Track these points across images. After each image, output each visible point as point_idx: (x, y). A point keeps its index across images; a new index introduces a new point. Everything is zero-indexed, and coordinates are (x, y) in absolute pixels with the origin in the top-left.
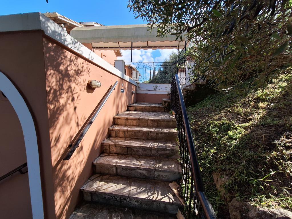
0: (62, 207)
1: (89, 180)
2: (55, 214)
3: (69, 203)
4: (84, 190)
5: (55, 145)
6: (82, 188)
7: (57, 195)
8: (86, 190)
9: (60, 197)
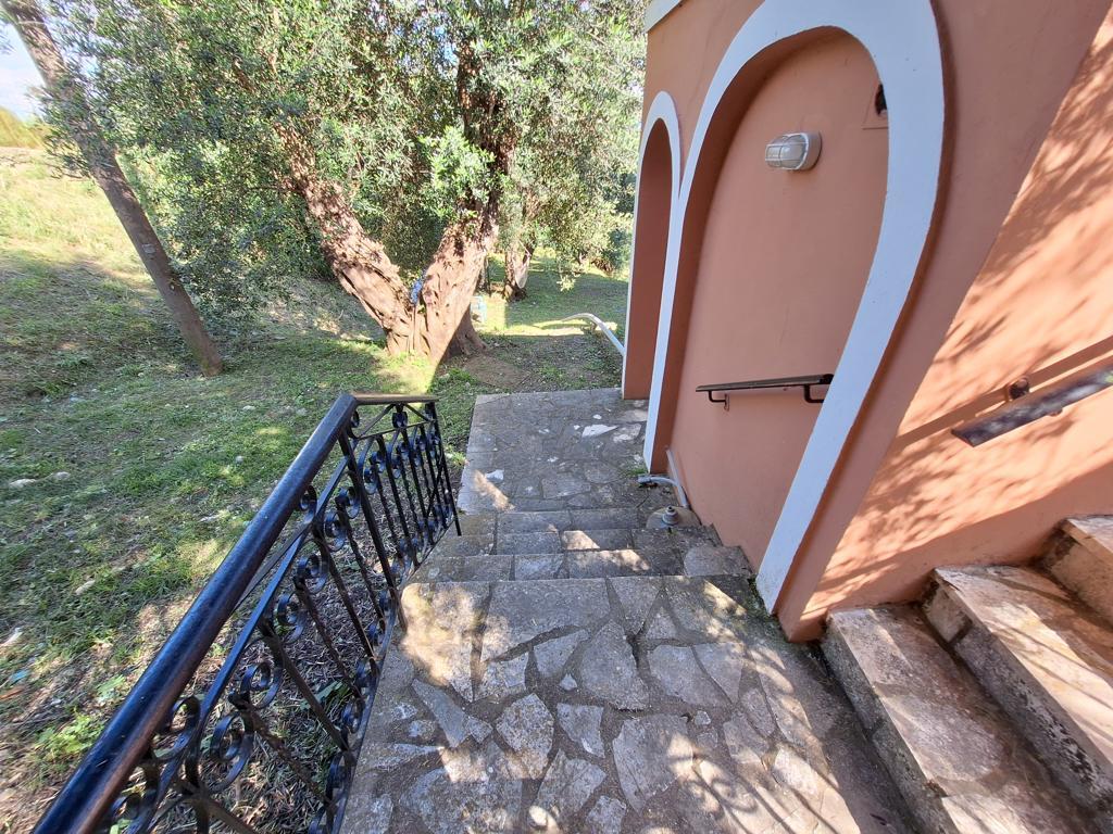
0: (851, 567)
1: (991, 571)
2: (825, 568)
3: (874, 576)
4: (947, 584)
5: (955, 359)
6: (944, 574)
7: (858, 527)
8: (957, 592)
9: (862, 540)
